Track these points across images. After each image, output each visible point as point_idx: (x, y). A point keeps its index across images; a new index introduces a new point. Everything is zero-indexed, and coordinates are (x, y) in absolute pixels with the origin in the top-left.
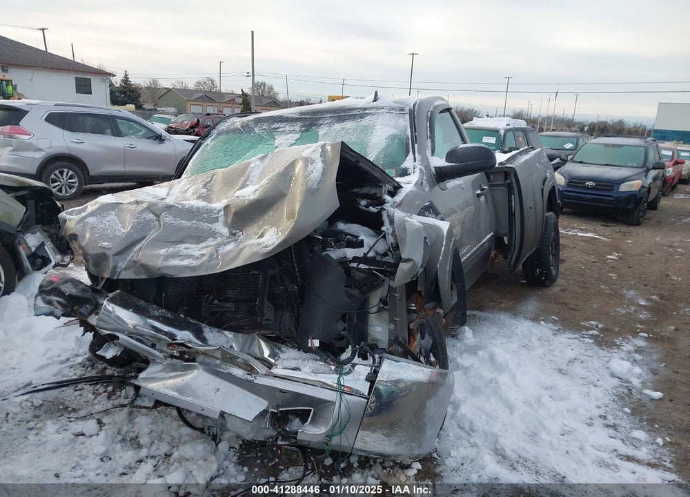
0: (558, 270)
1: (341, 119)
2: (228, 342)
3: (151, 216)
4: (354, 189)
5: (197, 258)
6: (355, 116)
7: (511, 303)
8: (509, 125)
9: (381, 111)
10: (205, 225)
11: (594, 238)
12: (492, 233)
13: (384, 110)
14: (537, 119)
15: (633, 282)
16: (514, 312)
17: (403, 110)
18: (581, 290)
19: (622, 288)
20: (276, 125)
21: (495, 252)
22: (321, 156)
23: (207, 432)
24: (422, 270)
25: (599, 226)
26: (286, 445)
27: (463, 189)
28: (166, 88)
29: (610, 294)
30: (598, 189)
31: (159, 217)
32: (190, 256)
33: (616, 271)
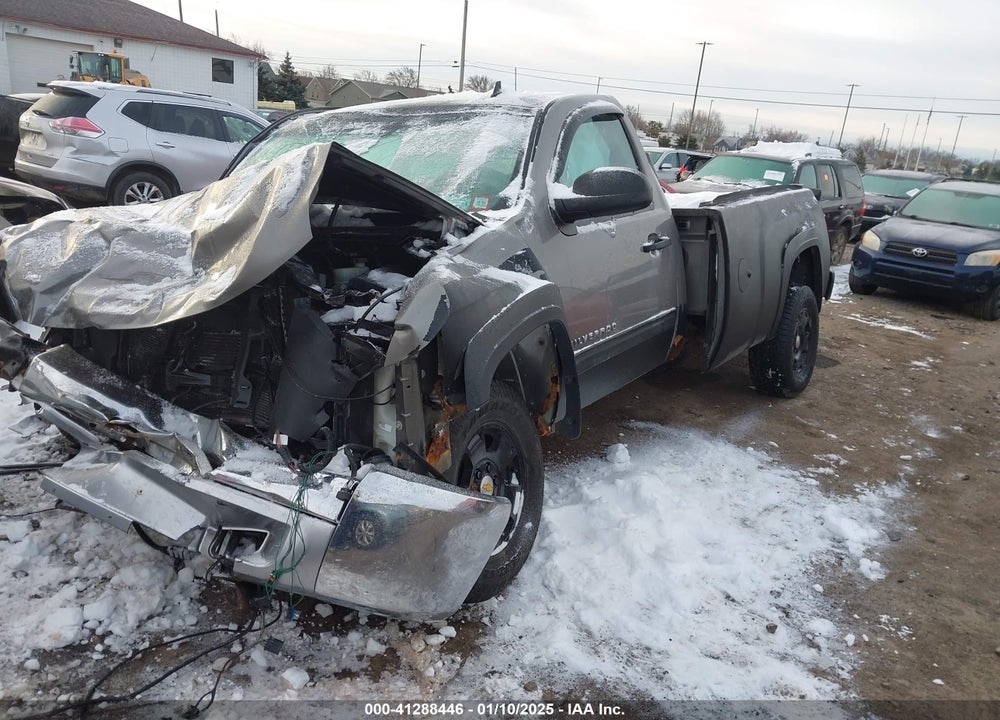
0: (809, 375)
1: (438, 120)
2: (192, 429)
3: (101, 242)
4: (415, 222)
5: (138, 304)
6: (458, 116)
7: (716, 417)
8: (810, 154)
9: (496, 110)
10: (165, 259)
11: (909, 334)
12: (674, 308)
13: (500, 110)
14: (896, 152)
15: (933, 403)
16: (713, 430)
17: (528, 111)
18: (841, 408)
19: (910, 410)
20: (350, 126)
21: (680, 337)
22: (304, 163)
23: (170, 552)
24: (427, 343)
25: (927, 319)
26: (224, 578)
27: (613, 237)
28: (345, 80)
29: (886, 417)
30: (933, 261)
31: (109, 243)
32: (130, 301)
33: (915, 384)
